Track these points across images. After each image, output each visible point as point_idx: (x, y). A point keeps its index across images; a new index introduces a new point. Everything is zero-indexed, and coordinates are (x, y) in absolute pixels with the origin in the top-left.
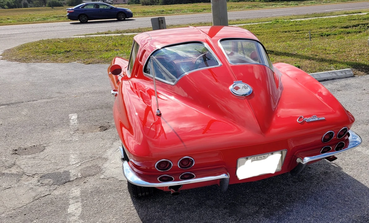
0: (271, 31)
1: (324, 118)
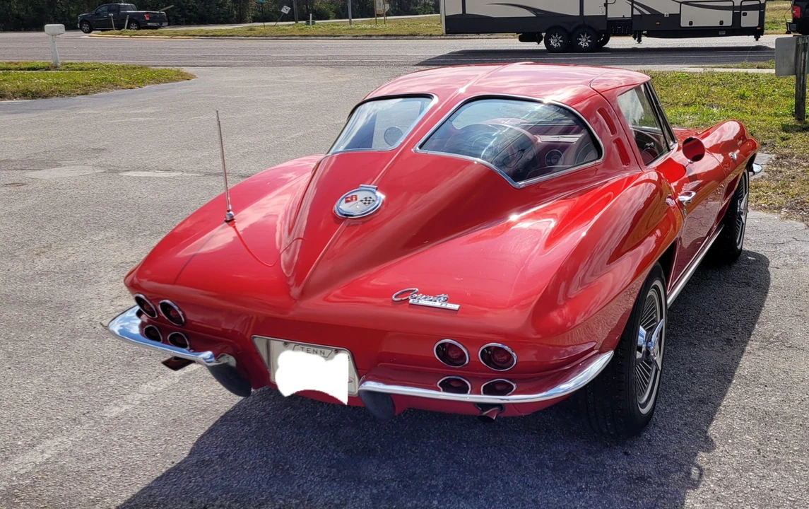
1: (456, 307)
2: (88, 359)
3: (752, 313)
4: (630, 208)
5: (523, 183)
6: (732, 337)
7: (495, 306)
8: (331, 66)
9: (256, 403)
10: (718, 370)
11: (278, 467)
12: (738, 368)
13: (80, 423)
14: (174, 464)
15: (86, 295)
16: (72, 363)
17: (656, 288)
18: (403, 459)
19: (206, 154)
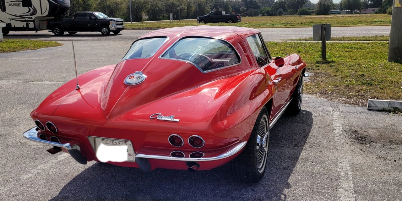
1: (178, 120)
2: (14, 156)
3: (305, 135)
4: (251, 85)
5: (206, 71)
6: (297, 144)
7: (195, 121)
8: (123, 40)
9: (89, 172)
10: (292, 157)
11: (99, 198)
12: (301, 156)
13: (10, 182)
14: (52, 198)
15: (13, 131)
16: (6, 158)
17: (264, 118)
18: (155, 194)
19: (68, 74)
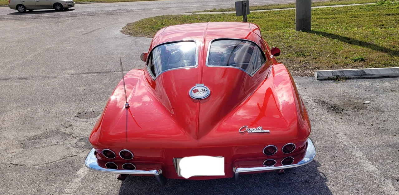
0: (372, 13)
1: (268, 131)
